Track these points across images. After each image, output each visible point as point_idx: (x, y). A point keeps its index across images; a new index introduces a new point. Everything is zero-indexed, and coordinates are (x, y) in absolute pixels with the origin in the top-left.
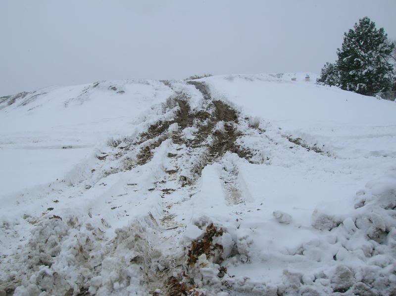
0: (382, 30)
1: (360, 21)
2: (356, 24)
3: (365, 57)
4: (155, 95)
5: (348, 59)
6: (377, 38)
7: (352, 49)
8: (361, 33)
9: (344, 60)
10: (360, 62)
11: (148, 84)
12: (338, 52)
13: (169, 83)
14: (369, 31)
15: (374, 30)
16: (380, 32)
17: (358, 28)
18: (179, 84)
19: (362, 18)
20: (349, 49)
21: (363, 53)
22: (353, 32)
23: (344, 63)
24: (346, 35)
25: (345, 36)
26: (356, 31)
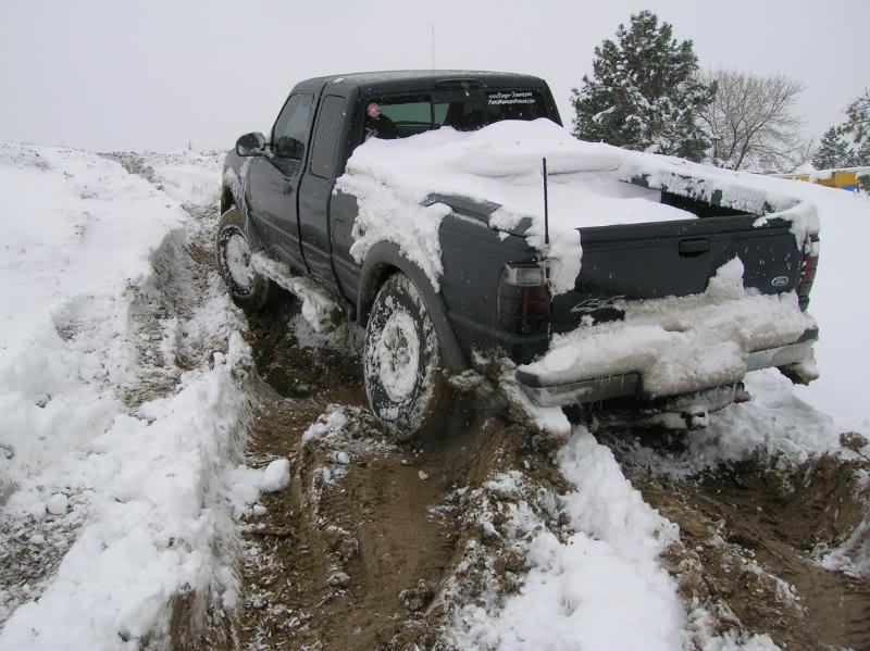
0: (687, 46)
1: (633, 19)
2: (622, 27)
3: (650, 112)
4: (82, 231)
5: (605, 117)
6: (678, 66)
7: (621, 92)
8: (639, 49)
9: (594, 118)
10: (639, 124)
11: (43, 166)
12: (576, 98)
13: (145, 165)
14: (660, 46)
15: (670, 43)
16: (684, 50)
17: (630, 38)
18: (188, 168)
19: (637, 14)
20: (610, 89)
21: (644, 102)
22: (613, 48)
23: (596, 127)
24: (599, 55)
25: (596, 58)
26: (622, 44)
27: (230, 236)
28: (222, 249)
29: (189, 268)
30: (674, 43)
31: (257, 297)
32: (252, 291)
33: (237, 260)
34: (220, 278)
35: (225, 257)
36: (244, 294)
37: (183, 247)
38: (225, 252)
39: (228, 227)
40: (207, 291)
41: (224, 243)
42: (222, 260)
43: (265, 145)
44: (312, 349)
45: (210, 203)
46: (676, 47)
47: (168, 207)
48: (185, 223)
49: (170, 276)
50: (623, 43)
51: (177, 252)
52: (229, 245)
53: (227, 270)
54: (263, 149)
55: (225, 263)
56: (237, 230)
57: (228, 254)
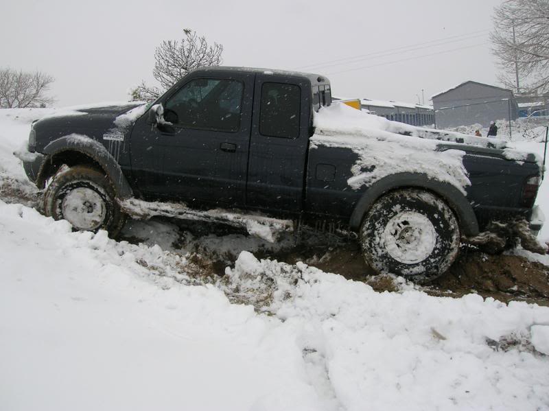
27: (72, 190)
28: (59, 202)
33: (75, 209)
35: (60, 207)
38: (61, 204)
39: (75, 182)
41: (63, 196)
52: (68, 197)
55: (61, 212)
56: (88, 184)
57: (65, 204)
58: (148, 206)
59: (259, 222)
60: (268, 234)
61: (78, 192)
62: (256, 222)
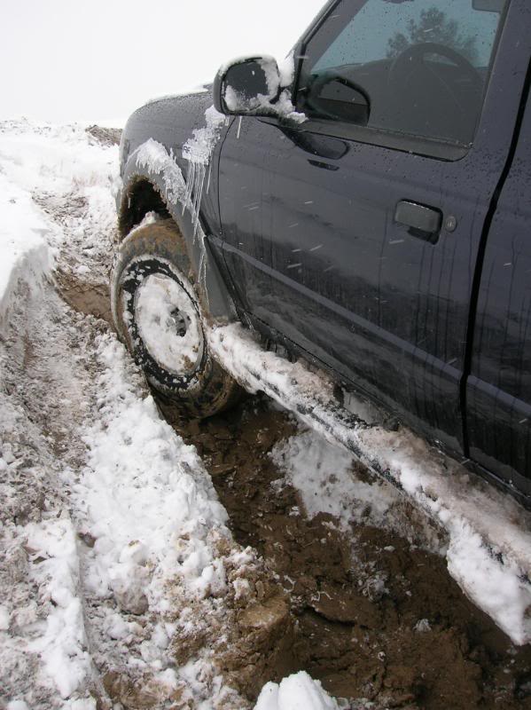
26: (412, 38)
27: (146, 275)
28: (127, 296)
29: (57, 321)
30: (460, 39)
31: (204, 397)
32: (194, 385)
33: (157, 320)
34: (121, 349)
35: (131, 310)
36: (170, 384)
37: (45, 278)
38: (131, 302)
39: (145, 258)
40: (102, 378)
41: (132, 286)
42: (126, 315)
43: (280, 90)
44: (337, 522)
45: (69, 190)
46: (461, 42)
47: (13, 201)
48: (43, 233)
49: (29, 347)
50: (413, 36)
51: (35, 291)
52: (142, 290)
53: (136, 335)
54: (275, 101)
55: (132, 320)
56: (166, 267)
57: (139, 306)
58: (244, 361)
59: (486, 543)
60: (507, 605)
61: (156, 282)
62: (477, 540)
